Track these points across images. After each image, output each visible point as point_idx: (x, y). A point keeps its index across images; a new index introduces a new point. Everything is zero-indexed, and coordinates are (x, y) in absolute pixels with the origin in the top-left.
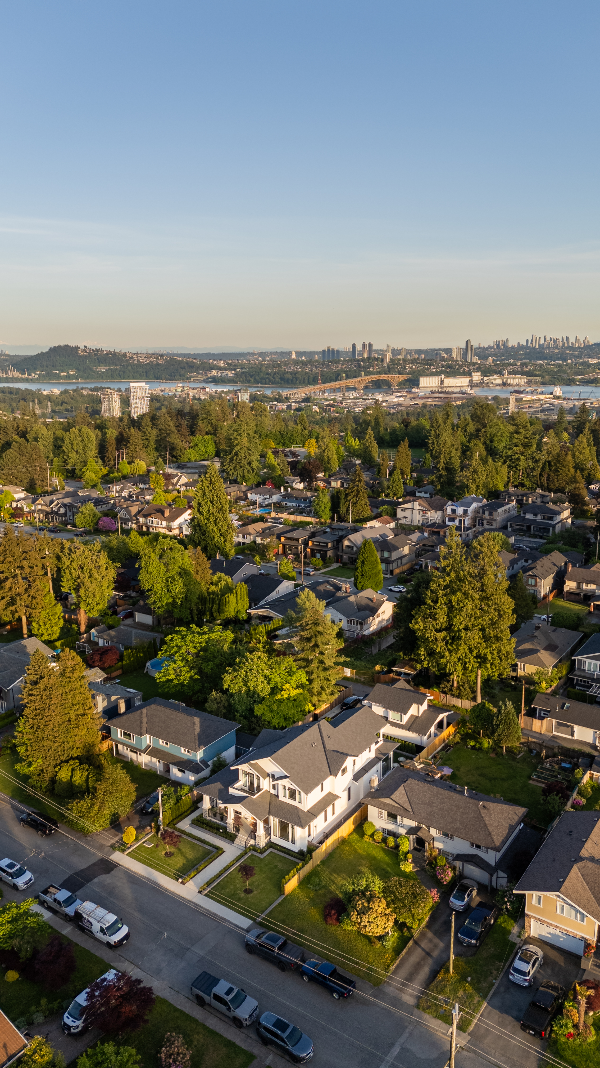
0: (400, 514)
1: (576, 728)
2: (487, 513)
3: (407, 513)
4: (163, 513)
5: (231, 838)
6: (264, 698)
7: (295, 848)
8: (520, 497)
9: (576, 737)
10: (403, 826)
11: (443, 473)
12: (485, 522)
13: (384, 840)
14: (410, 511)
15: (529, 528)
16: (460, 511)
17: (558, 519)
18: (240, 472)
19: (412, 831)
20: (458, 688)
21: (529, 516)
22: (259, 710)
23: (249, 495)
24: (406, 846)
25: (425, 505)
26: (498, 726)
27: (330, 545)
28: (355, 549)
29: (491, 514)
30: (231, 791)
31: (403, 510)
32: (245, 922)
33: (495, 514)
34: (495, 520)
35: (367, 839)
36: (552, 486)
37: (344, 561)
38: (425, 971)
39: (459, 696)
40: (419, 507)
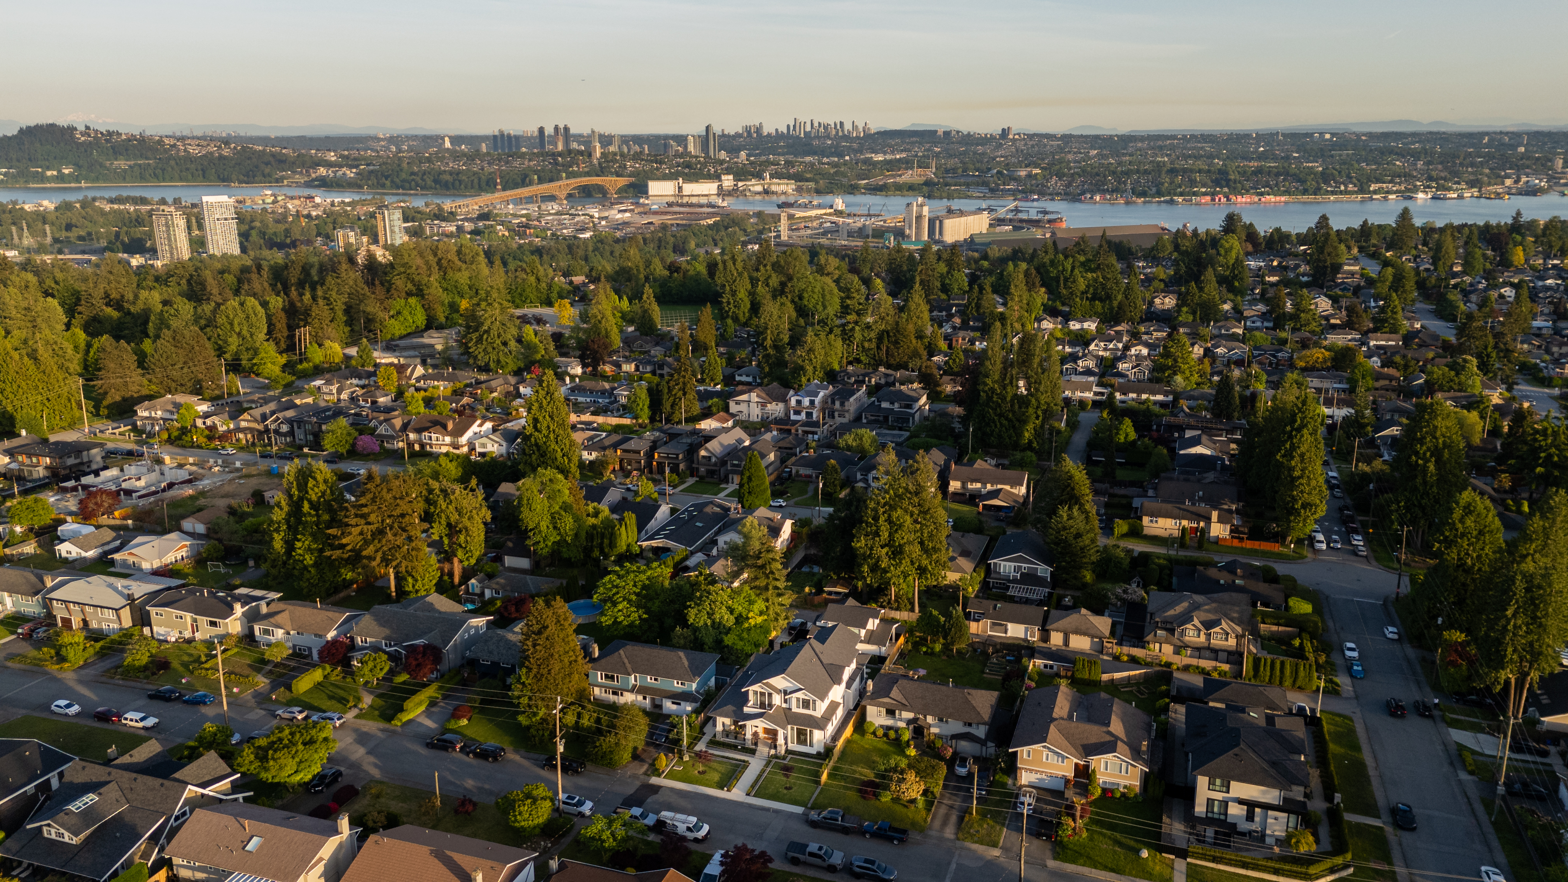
0: (733, 408)
1: (1010, 626)
2: (837, 404)
3: (743, 407)
4: (445, 427)
5: (752, 752)
6: (730, 629)
7: (813, 751)
8: (861, 378)
9: (1009, 634)
10: (901, 720)
11: (771, 351)
12: (836, 414)
13: (886, 735)
14: (746, 404)
15: (886, 418)
16: (806, 402)
17: (917, 406)
18: (493, 356)
19: (909, 722)
20: (896, 601)
21: (885, 405)
22: (728, 640)
23: (522, 389)
24: (906, 736)
25: (764, 395)
26: (950, 630)
27: (681, 456)
28: (713, 460)
29: (842, 404)
30: (746, 710)
31: (738, 403)
32: (799, 810)
33: (846, 403)
34: (848, 411)
35: (869, 737)
36: (892, 361)
37: (700, 474)
38: (954, 819)
39: (898, 609)
40: (757, 399)
